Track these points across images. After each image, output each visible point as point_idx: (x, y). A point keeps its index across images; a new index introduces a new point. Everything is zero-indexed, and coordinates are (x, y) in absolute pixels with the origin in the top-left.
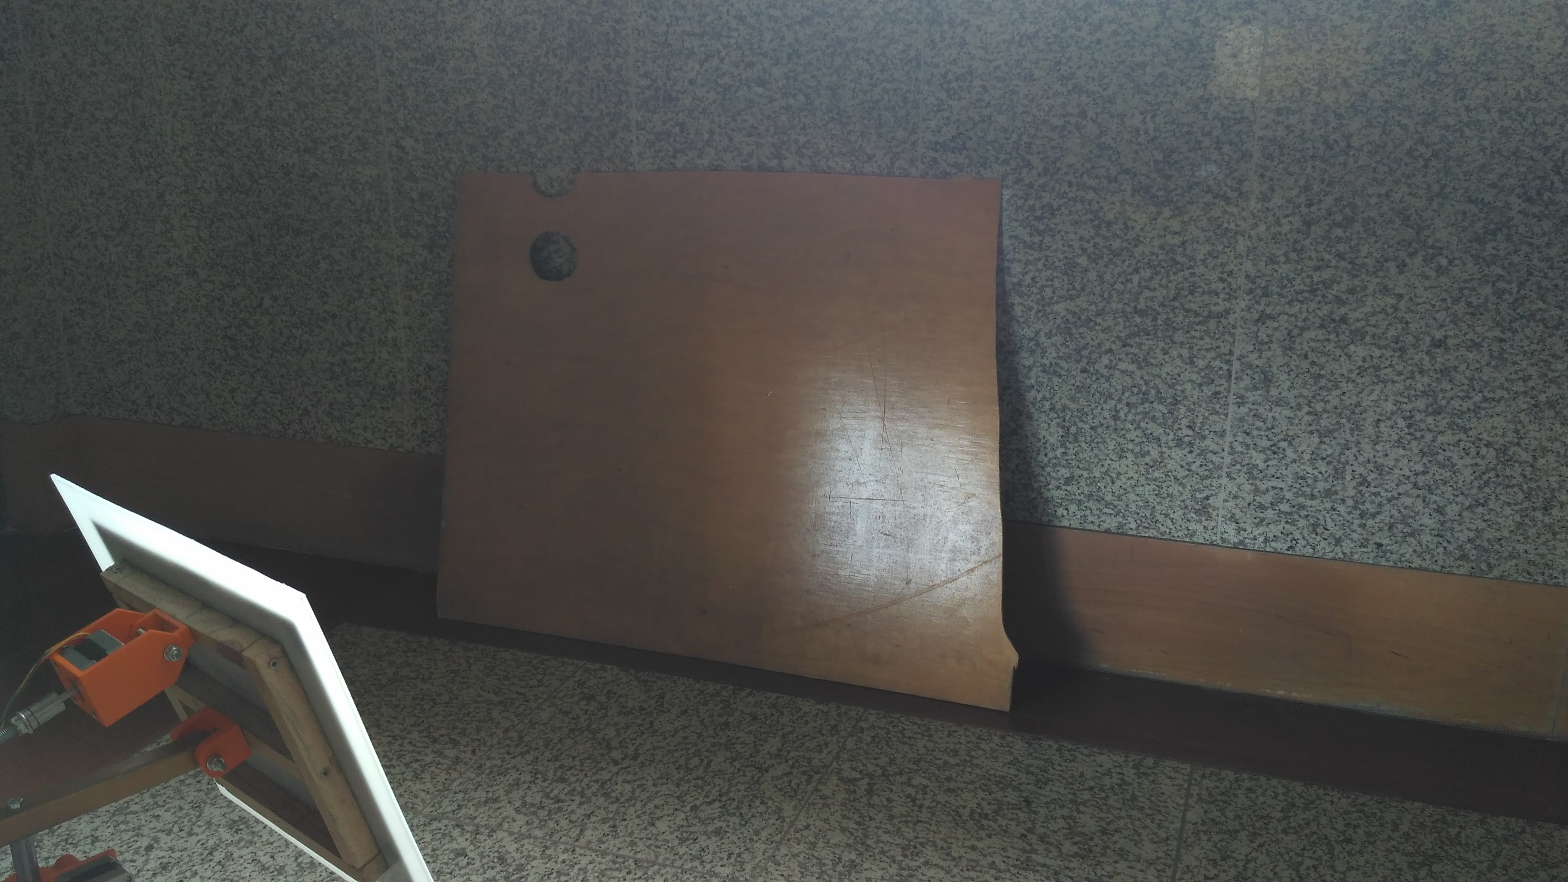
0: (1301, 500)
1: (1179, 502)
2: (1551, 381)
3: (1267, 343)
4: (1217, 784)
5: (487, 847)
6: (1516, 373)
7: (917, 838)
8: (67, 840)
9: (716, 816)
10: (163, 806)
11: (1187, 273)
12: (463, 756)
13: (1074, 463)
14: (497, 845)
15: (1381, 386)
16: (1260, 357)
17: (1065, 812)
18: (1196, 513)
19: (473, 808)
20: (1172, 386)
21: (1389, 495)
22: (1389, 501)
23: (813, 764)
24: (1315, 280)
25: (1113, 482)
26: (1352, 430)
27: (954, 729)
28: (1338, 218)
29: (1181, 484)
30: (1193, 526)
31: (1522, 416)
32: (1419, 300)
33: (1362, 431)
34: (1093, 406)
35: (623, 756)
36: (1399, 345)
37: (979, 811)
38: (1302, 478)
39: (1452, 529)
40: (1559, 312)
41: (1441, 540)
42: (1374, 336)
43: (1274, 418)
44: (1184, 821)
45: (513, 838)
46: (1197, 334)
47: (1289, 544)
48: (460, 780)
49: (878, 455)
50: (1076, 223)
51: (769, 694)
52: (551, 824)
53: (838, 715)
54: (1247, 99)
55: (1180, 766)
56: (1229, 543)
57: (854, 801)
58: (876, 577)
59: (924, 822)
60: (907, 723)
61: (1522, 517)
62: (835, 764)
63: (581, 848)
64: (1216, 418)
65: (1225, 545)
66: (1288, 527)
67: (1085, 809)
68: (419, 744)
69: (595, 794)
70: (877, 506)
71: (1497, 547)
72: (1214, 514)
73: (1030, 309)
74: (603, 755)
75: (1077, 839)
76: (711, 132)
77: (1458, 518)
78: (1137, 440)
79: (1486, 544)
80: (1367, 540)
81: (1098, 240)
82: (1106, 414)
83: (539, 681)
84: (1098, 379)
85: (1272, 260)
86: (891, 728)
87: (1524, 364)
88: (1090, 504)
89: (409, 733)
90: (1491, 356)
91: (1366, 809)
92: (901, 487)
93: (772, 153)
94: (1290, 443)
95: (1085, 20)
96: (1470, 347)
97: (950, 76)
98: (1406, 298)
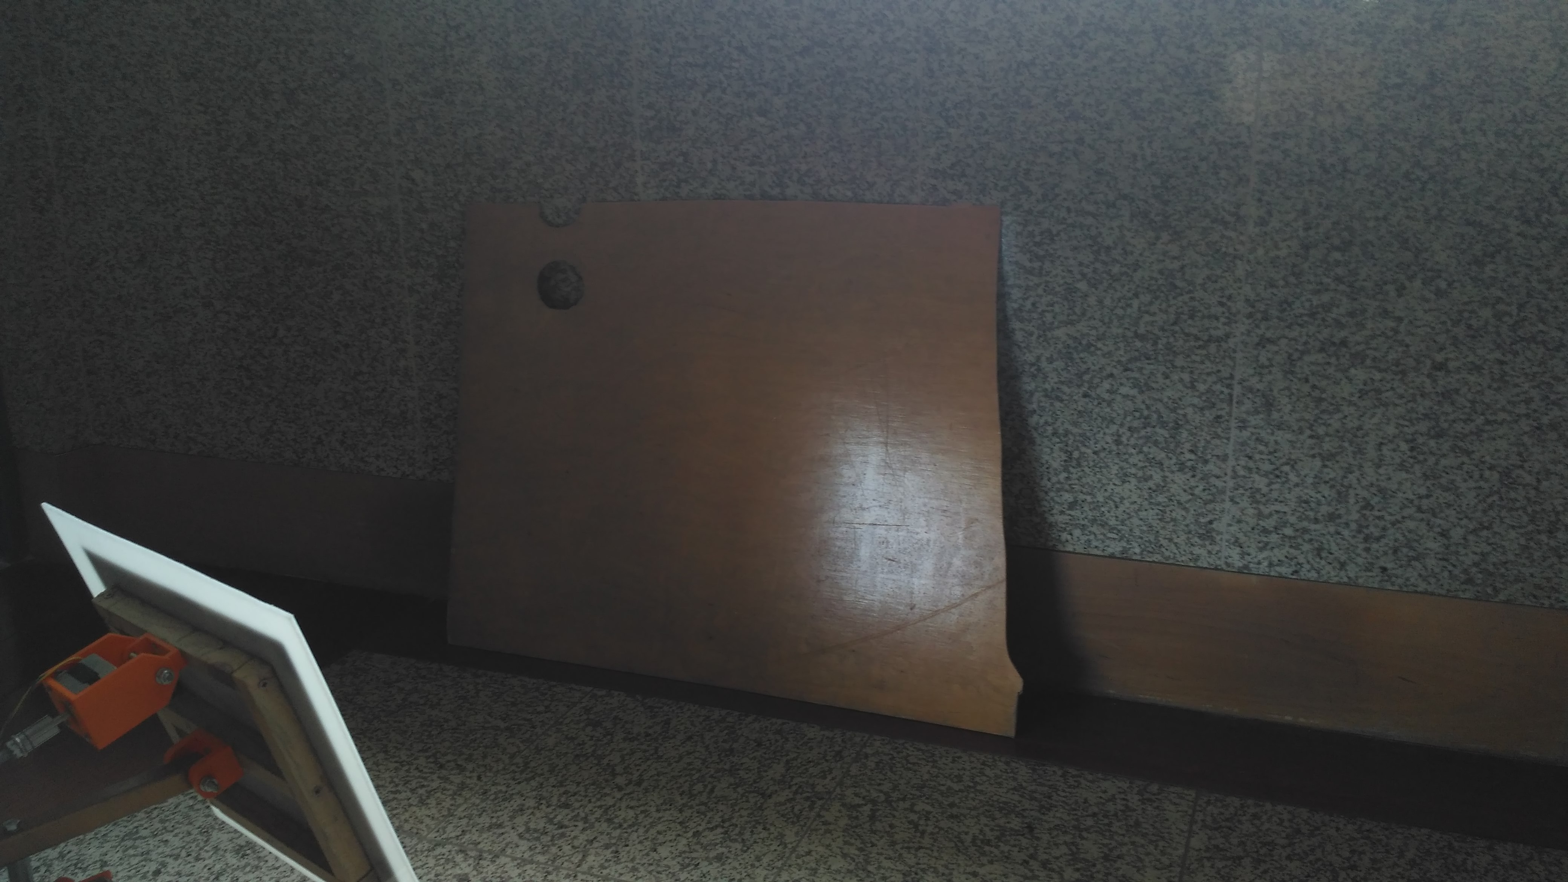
0: (1305, 524)
1: (1183, 527)
2: (1554, 403)
3: (1267, 367)
4: (1222, 810)
5: (490, 873)
6: (1518, 395)
7: (918, 864)
8: (76, 865)
9: (718, 841)
10: (172, 831)
11: (1186, 297)
12: (468, 781)
13: (1077, 487)
14: (499, 871)
15: (1382, 409)
16: (1261, 381)
17: (1068, 838)
18: (1199, 537)
19: (477, 834)
20: (1174, 410)
21: (1393, 518)
22: (1393, 524)
23: (816, 790)
24: (1315, 303)
25: (1117, 507)
26: (1354, 453)
27: (958, 755)
28: (1336, 241)
29: (1185, 509)
30: (1197, 551)
31: (1525, 439)
32: (1418, 323)
33: (1364, 454)
34: (1095, 430)
35: (627, 782)
36: (1400, 368)
37: (981, 837)
38: (1306, 502)
39: (1457, 553)
40: (1559, 334)
41: (1445, 563)
42: (1374, 359)
43: (1276, 442)
44: (1187, 847)
45: (515, 863)
46: (1198, 359)
47: (1294, 568)
48: (465, 806)
49: (881, 480)
50: (1075, 248)
51: (774, 720)
52: (554, 850)
53: (843, 741)
54: (1243, 123)
55: (1186, 792)
56: (1234, 567)
57: (856, 827)
58: (880, 602)
59: (927, 848)
60: (912, 749)
61: (1527, 540)
62: (838, 790)
63: (584, 873)
64: (1218, 442)
65: (1229, 569)
66: (1292, 551)
67: (1089, 835)
68: (425, 770)
69: (598, 820)
70: (881, 531)
71: (1503, 570)
72: (1218, 538)
73: (1031, 334)
74: (607, 781)
75: (1079, 866)
76: (714, 161)
77: (1462, 541)
78: (1141, 464)
79: (1491, 568)
80: (1372, 564)
81: (1098, 265)
82: (1109, 439)
83: (547, 707)
84: (1100, 403)
85: (1272, 284)
86: (895, 755)
87: (1526, 386)
88: (1094, 529)
89: (415, 759)
90: (1493, 379)
91: (1371, 835)
92: (904, 512)
93: (774, 182)
94: (1293, 467)
95: (1081, 48)
96: (1471, 370)
97: (949, 105)
98: (1406, 321)
